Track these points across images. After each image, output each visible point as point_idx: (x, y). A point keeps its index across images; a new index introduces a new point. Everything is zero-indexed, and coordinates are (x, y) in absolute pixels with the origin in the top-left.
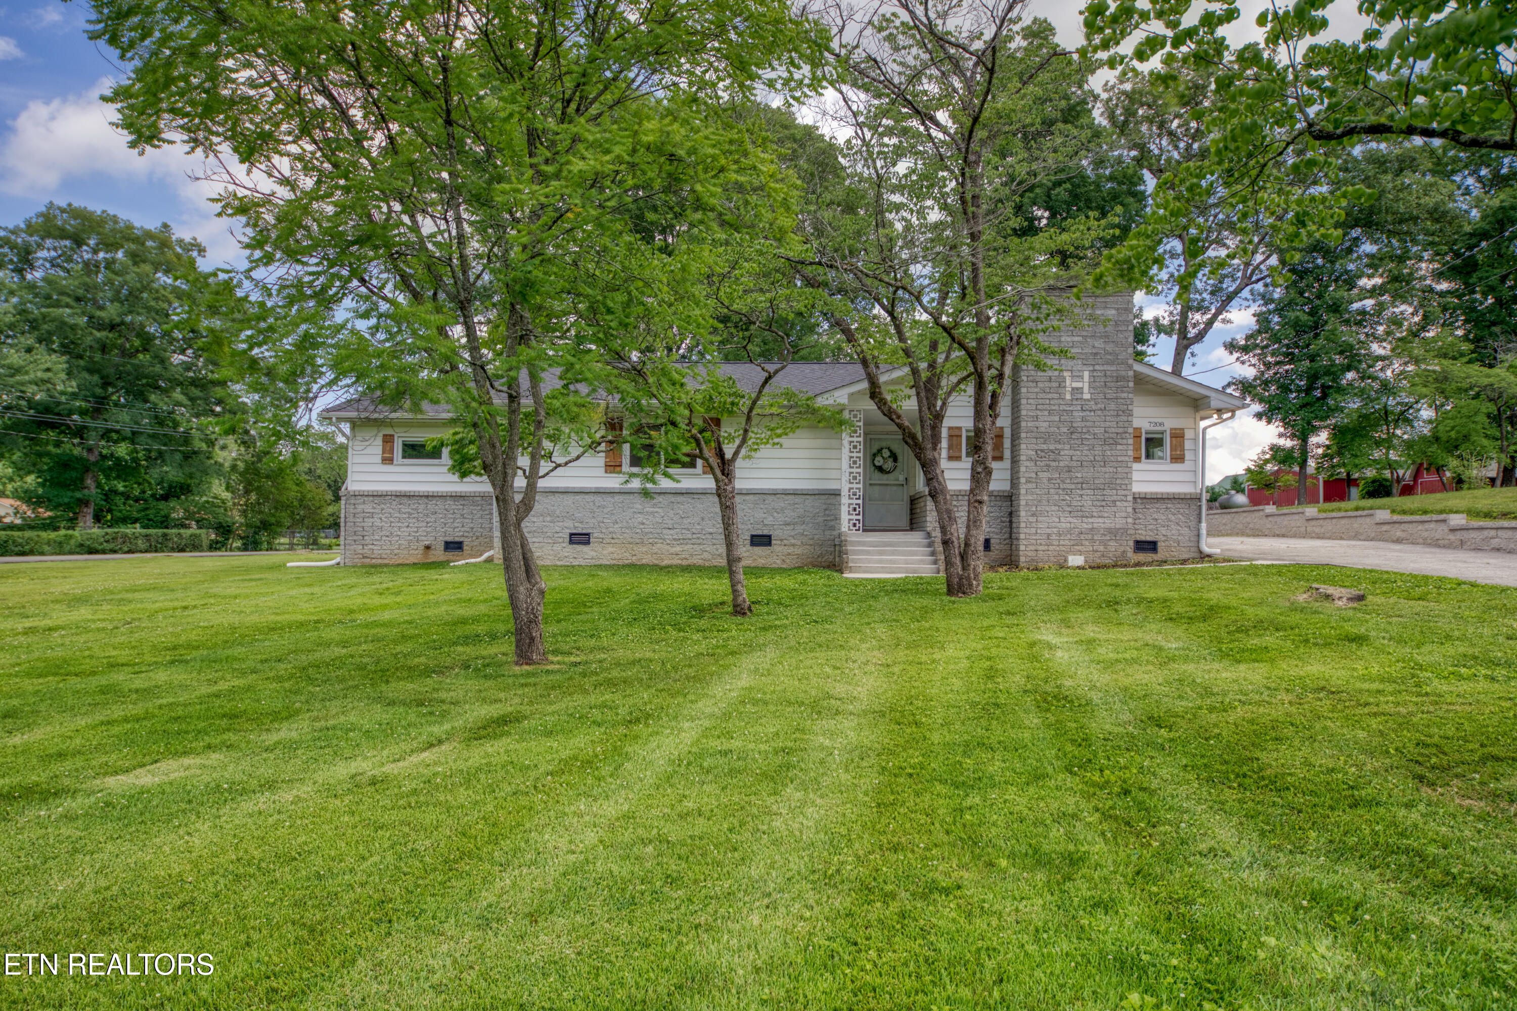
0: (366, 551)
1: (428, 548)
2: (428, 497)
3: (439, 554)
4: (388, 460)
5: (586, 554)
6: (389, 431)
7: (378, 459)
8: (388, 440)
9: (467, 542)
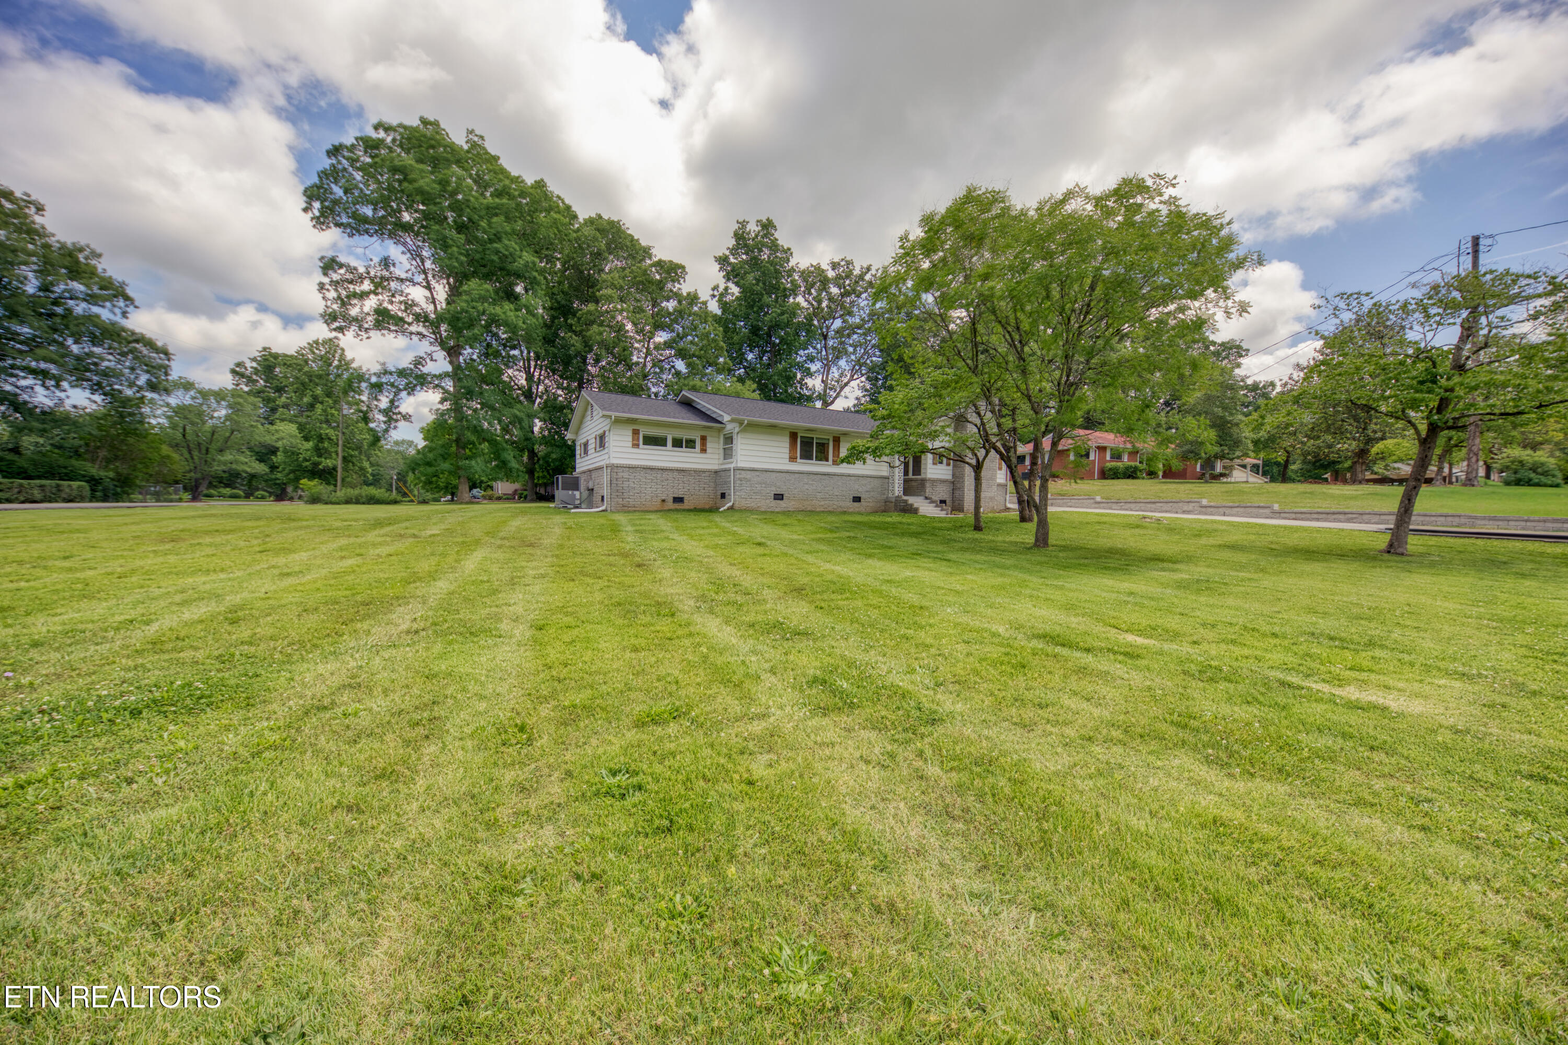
0: (625, 502)
1: (663, 501)
2: (663, 470)
3: (670, 505)
4: (636, 445)
5: (782, 504)
6: (636, 427)
7: (630, 444)
8: (636, 432)
9: (686, 498)
